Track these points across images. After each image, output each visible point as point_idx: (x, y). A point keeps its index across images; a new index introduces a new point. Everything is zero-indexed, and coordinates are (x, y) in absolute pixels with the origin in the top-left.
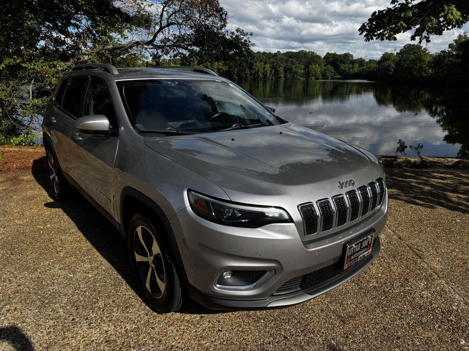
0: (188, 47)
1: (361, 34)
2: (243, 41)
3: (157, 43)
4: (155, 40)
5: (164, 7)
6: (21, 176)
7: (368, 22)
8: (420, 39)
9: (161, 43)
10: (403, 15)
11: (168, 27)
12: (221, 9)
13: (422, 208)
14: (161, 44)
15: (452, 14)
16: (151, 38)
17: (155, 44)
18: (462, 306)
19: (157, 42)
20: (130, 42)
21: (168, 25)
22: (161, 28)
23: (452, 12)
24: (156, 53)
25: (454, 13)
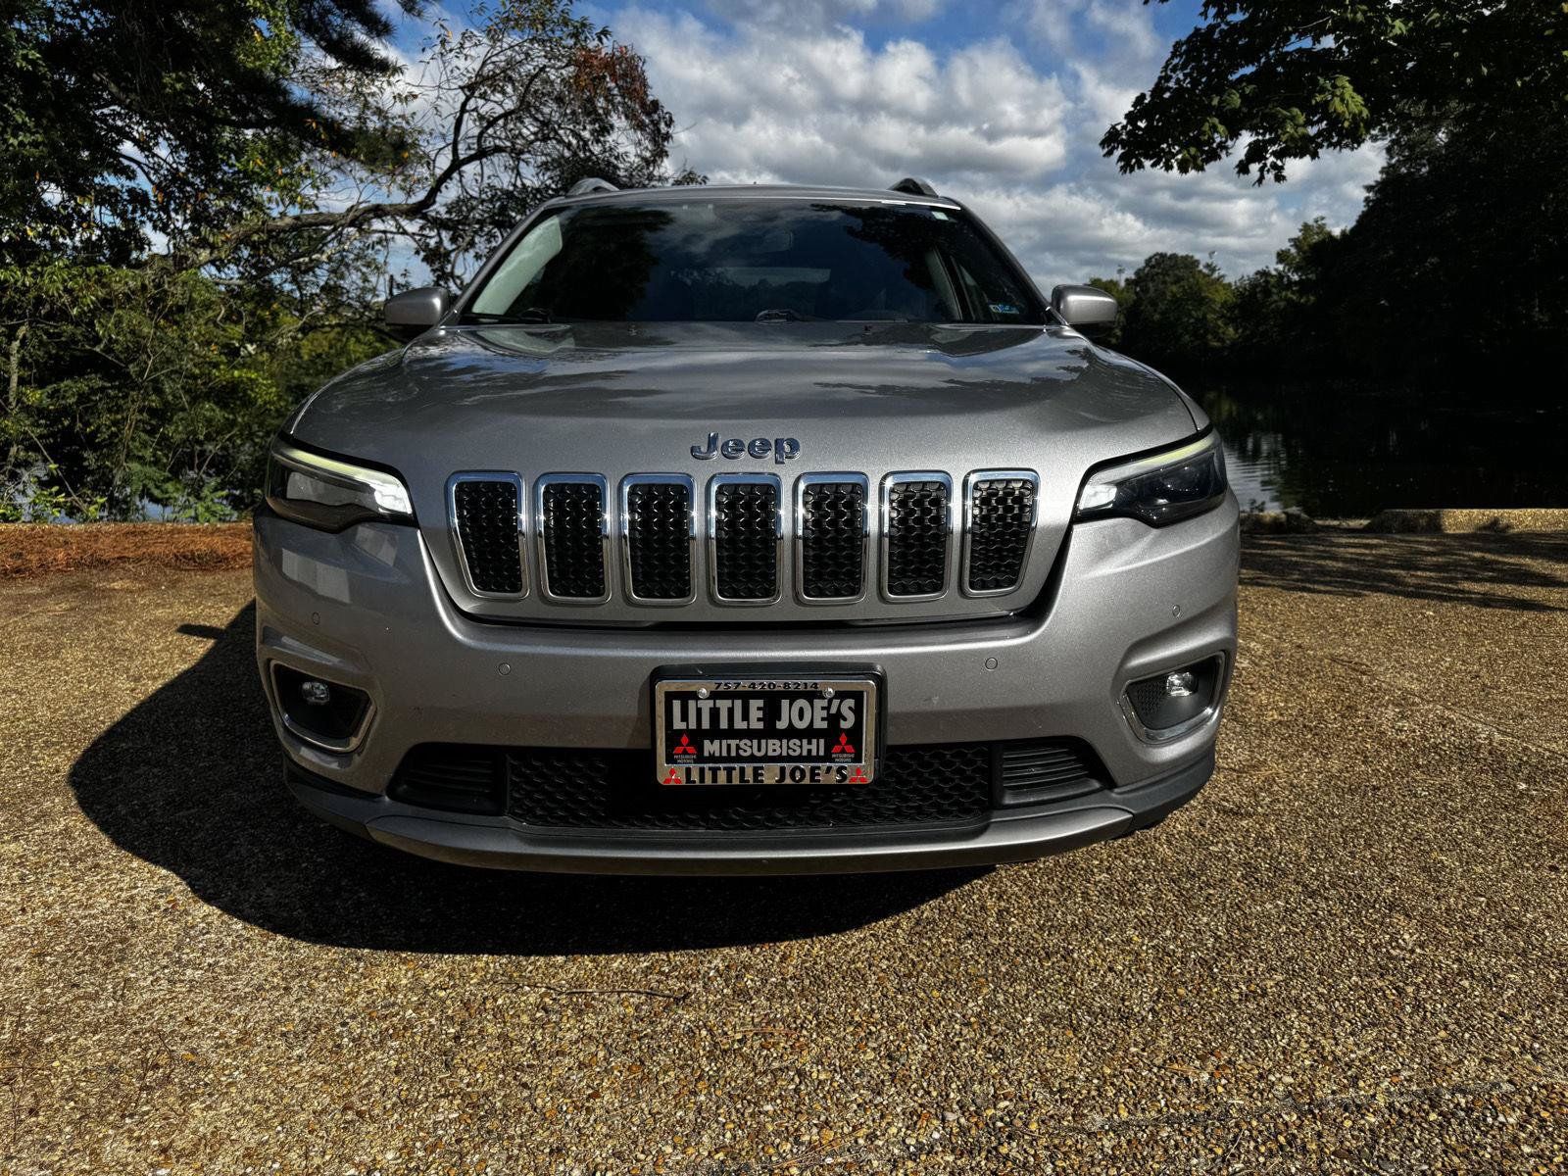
1: (1110, 153)
3: (438, 213)
4: (434, 202)
5: (468, 99)
6: (99, 581)
7: (1124, 122)
8: (1261, 170)
9: (449, 212)
10: (1215, 102)
11: (478, 162)
12: (655, 105)
13: (1327, 597)
14: (447, 216)
15: (1342, 100)
16: (420, 195)
17: (433, 214)
18: (1497, 736)
19: (439, 208)
20: (352, 207)
21: (481, 154)
22: (456, 165)
23: (1343, 94)
24: (432, 242)
25: (1347, 96)
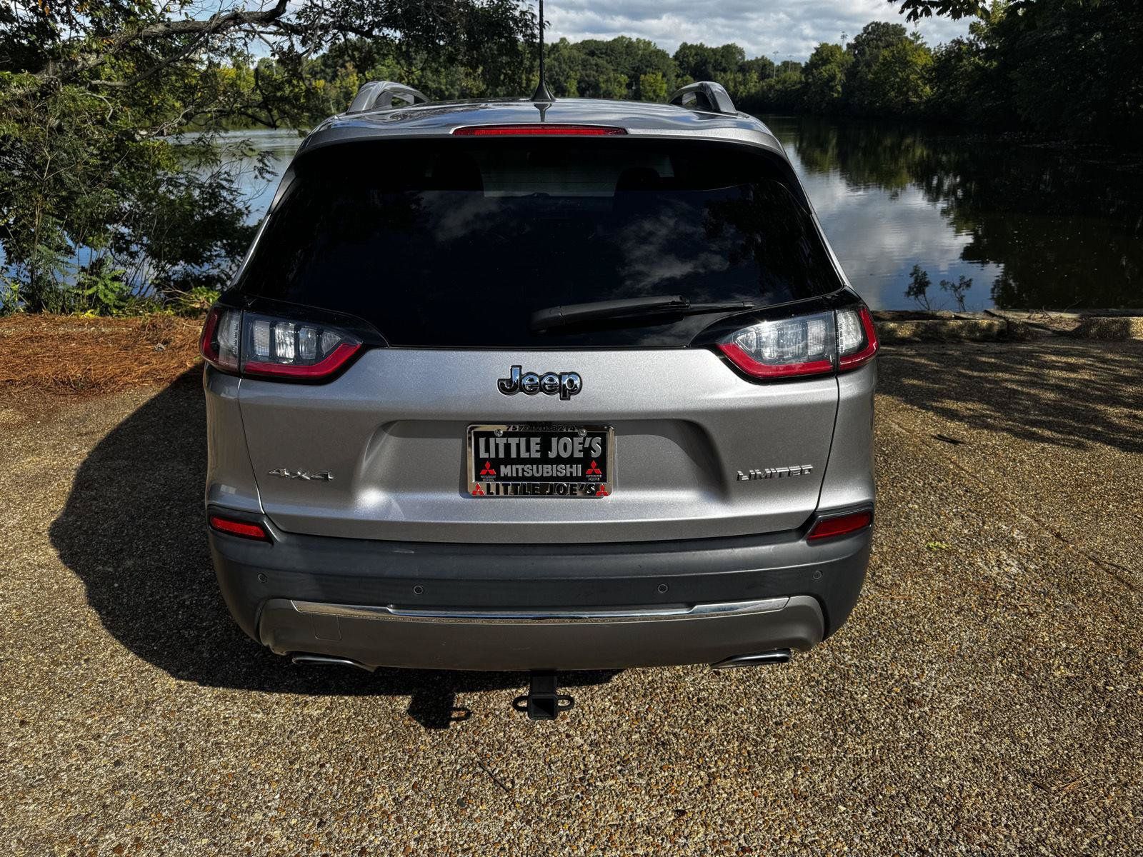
0: (371, 30)
2: (517, 13)
3: (289, 19)
4: (284, 11)
9: (299, 17)
14: (297, 21)
17: (285, 20)
19: (289, 17)
20: (214, 16)
24: (286, 46)
